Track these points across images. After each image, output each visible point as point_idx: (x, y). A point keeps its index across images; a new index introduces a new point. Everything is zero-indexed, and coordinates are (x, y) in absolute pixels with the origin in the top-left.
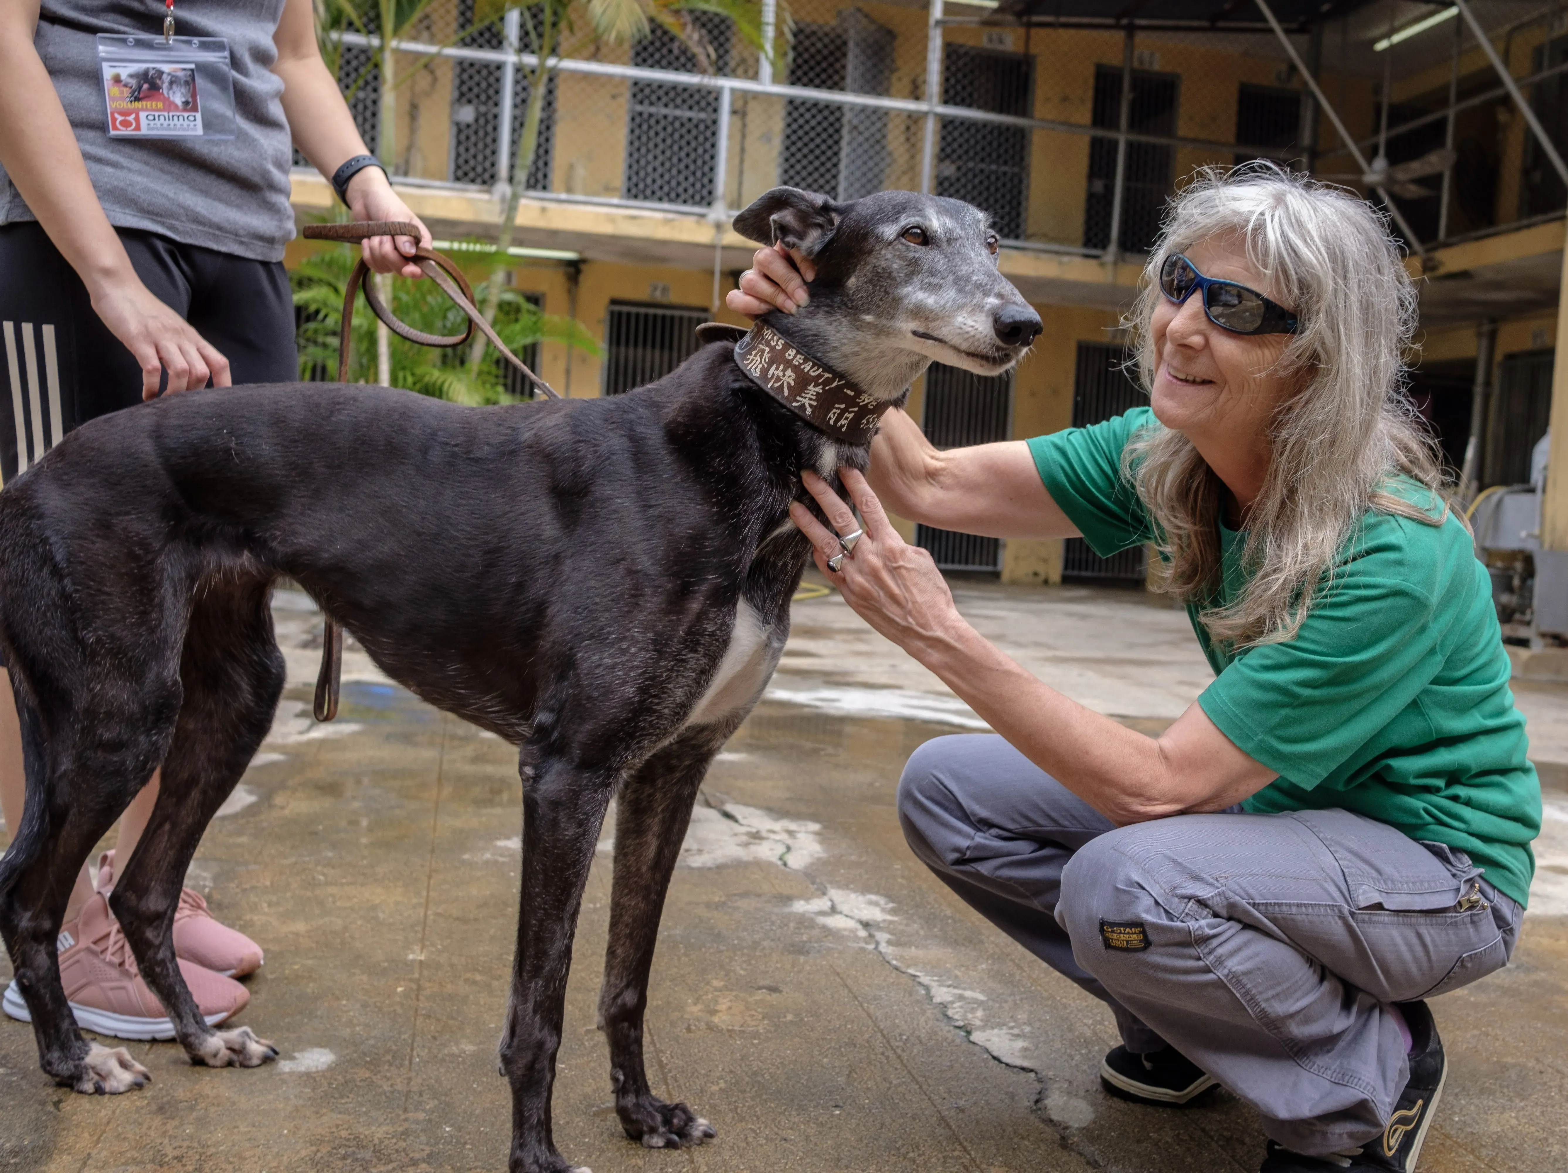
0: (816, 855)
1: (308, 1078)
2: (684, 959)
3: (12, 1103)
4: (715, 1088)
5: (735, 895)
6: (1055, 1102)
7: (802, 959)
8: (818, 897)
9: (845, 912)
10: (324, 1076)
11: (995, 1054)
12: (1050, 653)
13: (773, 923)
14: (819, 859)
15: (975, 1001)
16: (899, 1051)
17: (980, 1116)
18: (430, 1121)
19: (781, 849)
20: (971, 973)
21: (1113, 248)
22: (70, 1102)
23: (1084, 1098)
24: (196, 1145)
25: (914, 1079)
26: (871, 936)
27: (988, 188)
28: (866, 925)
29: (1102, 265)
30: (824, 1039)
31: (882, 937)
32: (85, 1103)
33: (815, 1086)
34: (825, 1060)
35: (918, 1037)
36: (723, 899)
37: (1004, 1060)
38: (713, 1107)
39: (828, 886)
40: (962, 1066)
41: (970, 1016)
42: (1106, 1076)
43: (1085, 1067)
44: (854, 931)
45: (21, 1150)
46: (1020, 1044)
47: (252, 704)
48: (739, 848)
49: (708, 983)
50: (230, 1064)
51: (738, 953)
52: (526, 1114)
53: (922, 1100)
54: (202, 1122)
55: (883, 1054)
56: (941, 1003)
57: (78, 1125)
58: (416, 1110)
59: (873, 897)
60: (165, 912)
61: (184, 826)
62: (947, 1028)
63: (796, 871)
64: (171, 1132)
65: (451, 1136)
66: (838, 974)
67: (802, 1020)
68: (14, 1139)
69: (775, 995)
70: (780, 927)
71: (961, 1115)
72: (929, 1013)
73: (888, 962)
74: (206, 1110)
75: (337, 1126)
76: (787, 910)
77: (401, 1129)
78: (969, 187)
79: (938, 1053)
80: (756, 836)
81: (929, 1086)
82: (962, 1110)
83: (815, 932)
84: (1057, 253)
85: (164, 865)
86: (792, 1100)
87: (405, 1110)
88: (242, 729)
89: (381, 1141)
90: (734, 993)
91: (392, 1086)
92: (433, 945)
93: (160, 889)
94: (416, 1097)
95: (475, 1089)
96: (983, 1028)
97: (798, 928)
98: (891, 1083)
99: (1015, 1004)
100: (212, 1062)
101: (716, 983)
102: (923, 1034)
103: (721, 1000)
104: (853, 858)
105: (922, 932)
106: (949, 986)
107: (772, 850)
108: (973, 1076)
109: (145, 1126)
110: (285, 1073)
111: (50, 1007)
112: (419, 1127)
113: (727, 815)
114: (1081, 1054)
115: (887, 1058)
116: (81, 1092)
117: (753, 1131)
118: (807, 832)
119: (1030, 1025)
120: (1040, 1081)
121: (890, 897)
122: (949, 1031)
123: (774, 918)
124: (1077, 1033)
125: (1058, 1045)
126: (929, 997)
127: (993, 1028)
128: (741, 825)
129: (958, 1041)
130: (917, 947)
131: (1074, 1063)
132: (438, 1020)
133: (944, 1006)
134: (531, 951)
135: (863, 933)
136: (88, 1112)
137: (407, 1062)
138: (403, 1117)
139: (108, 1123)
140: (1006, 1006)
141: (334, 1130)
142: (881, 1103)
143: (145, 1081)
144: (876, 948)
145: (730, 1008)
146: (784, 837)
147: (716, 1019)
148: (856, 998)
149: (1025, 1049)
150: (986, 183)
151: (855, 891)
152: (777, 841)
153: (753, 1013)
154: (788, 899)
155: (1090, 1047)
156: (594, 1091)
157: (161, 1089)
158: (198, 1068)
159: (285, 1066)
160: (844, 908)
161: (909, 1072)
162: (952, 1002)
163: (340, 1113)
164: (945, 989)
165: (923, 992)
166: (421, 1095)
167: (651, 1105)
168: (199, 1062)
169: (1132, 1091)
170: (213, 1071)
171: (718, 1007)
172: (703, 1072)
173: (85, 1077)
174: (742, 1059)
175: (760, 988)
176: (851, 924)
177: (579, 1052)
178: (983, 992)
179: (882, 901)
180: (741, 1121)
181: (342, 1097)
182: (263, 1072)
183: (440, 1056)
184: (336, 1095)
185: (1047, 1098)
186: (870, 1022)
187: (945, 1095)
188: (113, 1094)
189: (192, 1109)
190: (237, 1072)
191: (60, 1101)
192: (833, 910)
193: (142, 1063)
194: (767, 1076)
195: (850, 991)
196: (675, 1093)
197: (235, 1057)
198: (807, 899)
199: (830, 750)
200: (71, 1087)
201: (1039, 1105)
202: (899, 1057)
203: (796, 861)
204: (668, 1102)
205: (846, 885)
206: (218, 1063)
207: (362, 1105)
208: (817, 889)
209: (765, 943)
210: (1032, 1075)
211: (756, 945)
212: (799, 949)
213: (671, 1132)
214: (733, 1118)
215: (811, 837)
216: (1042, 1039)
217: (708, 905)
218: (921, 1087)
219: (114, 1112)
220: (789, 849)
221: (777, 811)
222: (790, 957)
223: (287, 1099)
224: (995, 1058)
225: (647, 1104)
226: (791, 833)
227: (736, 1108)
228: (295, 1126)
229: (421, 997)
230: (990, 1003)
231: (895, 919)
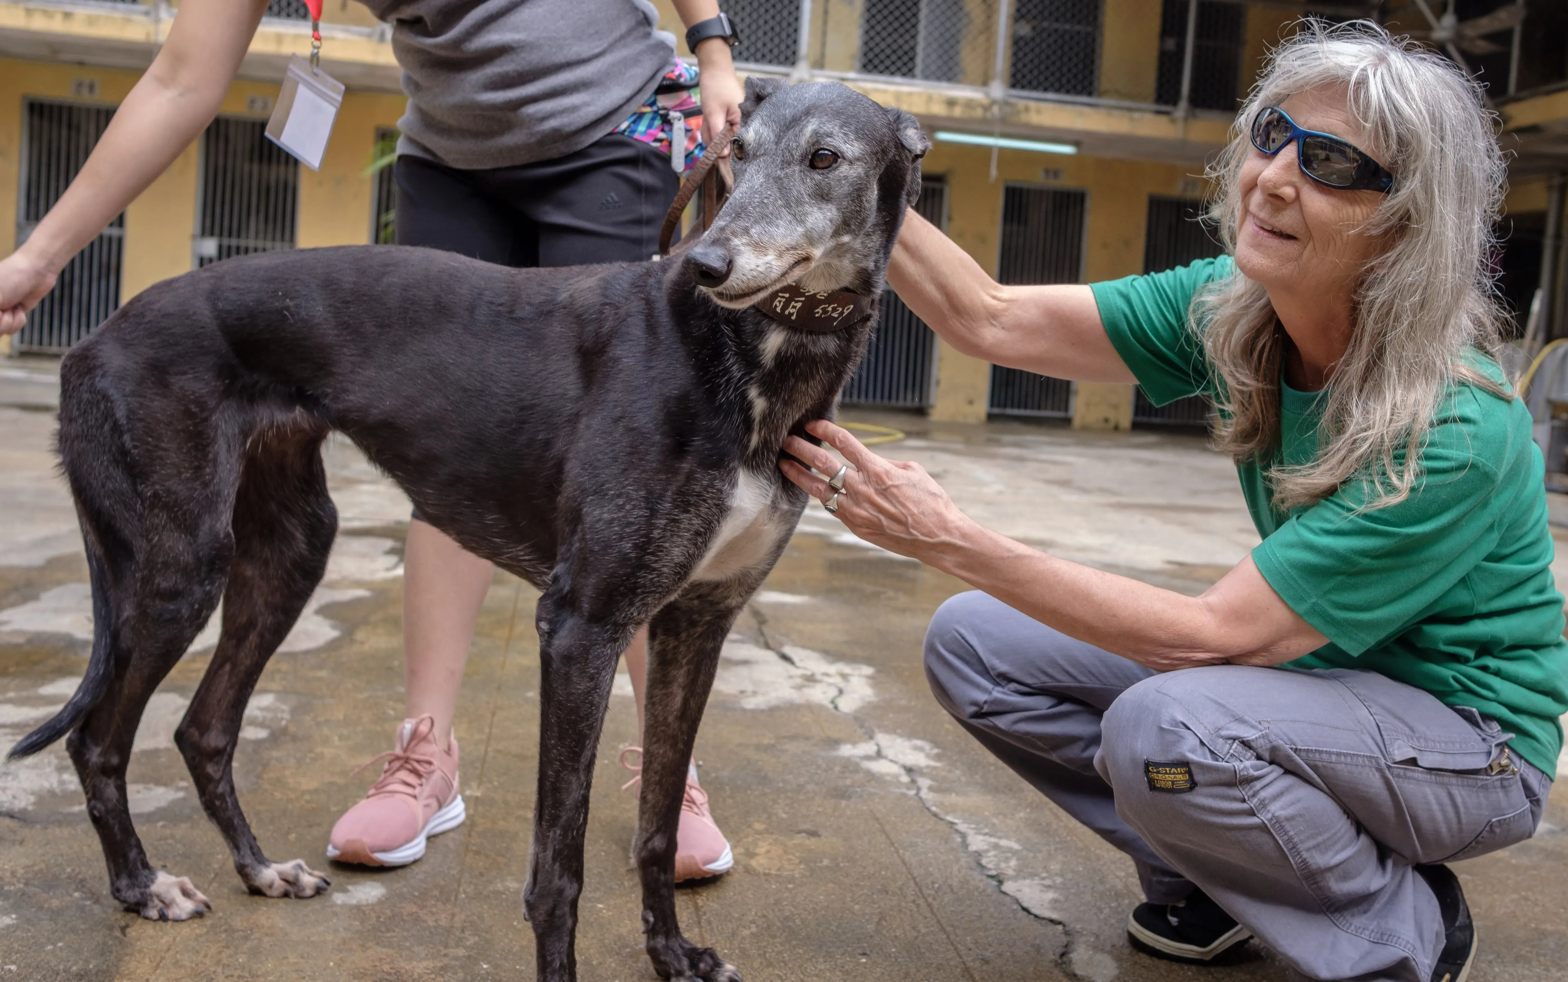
0: (868, 699)
1: (358, 910)
2: (729, 801)
3: (83, 927)
4: (746, 932)
5: (785, 737)
6: (1080, 957)
7: (843, 803)
8: (865, 741)
9: (891, 757)
10: (373, 910)
11: (1025, 905)
12: (1114, 499)
13: (819, 767)
14: (869, 703)
15: (1010, 850)
16: (930, 900)
17: (1004, 968)
18: (469, 957)
19: (833, 692)
20: (1009, 821)
21: (1183, 104)
22: (136, 927)
23: (1110, 953)
24: (247, 974)
25: (943, 929)
26: (913, 781)
27: (1061, 47)
28: (909, 770)
29: (1173, 121)
30: (857, 885)
31: (924, 783)
32: (149, 929)
33: (844, 933)
34: (857, 907)
35: (951, 886)
36: (772, 742)
37: (1034, 911)
38: (743, 951)
39: (876, 730)
40: (991, 916)
41: (1003, 865)
42: (1133, 931)
43: (1113, 921)
44: (896, 776)
45: (86, 974)
46: (1050, 895)
47: (306, 553)
48: (793, 691)
49: (750, 826)
50: (286, 895)
51: (782, 796)
52: (549, 958)
53: (948, 950)
54: (255, 953)
55: (914, 902)
56: (976, 852)
57: (140, 951)
58: (457, 946)
59: (919, 743)
60: (225, 749)
61: (242, 668)
62: (980, 877)
63: (846, 714)
64: (225, 961)
65: (488, 973)
66: (877, 819)
67: (838, 865)
68: (81, 962)
69: (813, 840)
70: (826, 771)
71: (985, 967)
72: (963, 861)
73: (928, 809)
74: (260, 940)
75: (381, 960)
76: (834, 754)
77: (439, 965)
78: (1044, 45)
79: (968, 902)
80: (811, 679)
81: (957, 936)
82: (986, 961)
83: (859, 777)
84: (1130, 109)
85: (224, 704)
86: (821, 947)
87: (446, 946)
88: (297, 576)
89: (420, 976)
90: (774, 837)
91: (436, 921)
92: (490, 781)
93: (220, 727)
94: (458, 933)
95: (515, 927)
96: (1015, 878)
97: (843, 772)
98: (919, 932)
99: (1050, 854)
100: (268, 892)
101: (758, 826)
102: (955, 883)
103: (761, 843)
104: (904, 702)
105: (963, 779)
106: (985, 834)
107: (824, 693)
108: (1001, 927)
109: (202, 954)
110: (336, 905)
111: (119, 837)
112: (457, 963)
113: (785, 658)
114: (1110, 907)
115: (918, 906)
116: (146, 918)
117: (779, 976)
118: (860, 676)
119: (1062, 876)
120: (1067, 933)
121: (935, 743)
122: (981, 881)
123: (820, 762)
124: (1108, 886)
125: (1088, 897)
126: (965, 844)
127: (1024, 878)
128: (797, 667)
129: (989, 891)
130: (957, 794)
131: (1102, 917)
132: (487, 857)
133: (979, 854)
134: (549, 802)
135: (905, 779)
136: (151, 938)
137: (453, 898)
138: (443, 952)
139: (169, 949)
140: (1040, 856)
141: (377, 963)
142: (908, 952)
143: (205, 910)
144: (917, 794)
145: (768, 852)
146: (838, 680)
147: (754, 863)
148: (892, 844)
149: (1055, 901)
150: (1060, 42)
151: (901, 736)
152: (830, 684)
153: (791, 857)
154: (835, 743)
155: (1120, 900)
156: (629, 932)
157: (220, 918)
158: (257, 898)
159: (338, 898)
160: (889, 752)
161: (938, 922)
162: (987, 851)
163: (385, 946)
164: (981, 837)
165: (959, 840)
166: (463, 932)
167: (681, 946)
168: (256, 891)
169: (1158, 946)
170: (270, 901)
171: (758, 851)
172: (736, 915)
173: (150, 904)
174: (775, 904)
175: (800, 832)
176: (895, 769)
177: (618, 892)
178: (1018, 841)
179: (927, 746)
180: (768, 966)
181: (388, 931)
182: (316, 904)
183: (485, 893)
184: (383, 929)
185: (1072, 952)
186: (904, 870)
187: (972, 946)
188: (176, 921)
189: (246, 938)
190: (293, 901)
191: (127, 926)
192: (879, 755)
193: (205, 892)
194: (798, 922)
195: (888, 837)
196: (707, 936)
197: (290, 889)
198: (854, 743)
199: (891, 594)
200: (138, 912)
201: (1065, 959)
202: (929, 905)
203: (847, 705)
204: (699, 946)
205: (892, 730)
206: (275, 893)
207: (406, 939)
208: (865, 733)
209: (810, 787)
210: (1060, 927)
211: (800, 788)
212: (842, 794)
213: (698, 976)
214: (761, 963)
215: (864, 680)
216: (1073, 891)
217: (758, 747)
218: (948, 937)
219: (174, 939)
220: (841, 692)
221: (833, 654)
222: (833, 801)
223: (336, 931)
224: (1025, 909)
225: (676, 947)
226: (844, 676)
227: (765, 953)
228: (341, 959)
229: (473, 833)
230: (1025, 853)
231: (938, 764)
